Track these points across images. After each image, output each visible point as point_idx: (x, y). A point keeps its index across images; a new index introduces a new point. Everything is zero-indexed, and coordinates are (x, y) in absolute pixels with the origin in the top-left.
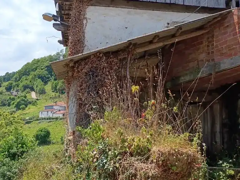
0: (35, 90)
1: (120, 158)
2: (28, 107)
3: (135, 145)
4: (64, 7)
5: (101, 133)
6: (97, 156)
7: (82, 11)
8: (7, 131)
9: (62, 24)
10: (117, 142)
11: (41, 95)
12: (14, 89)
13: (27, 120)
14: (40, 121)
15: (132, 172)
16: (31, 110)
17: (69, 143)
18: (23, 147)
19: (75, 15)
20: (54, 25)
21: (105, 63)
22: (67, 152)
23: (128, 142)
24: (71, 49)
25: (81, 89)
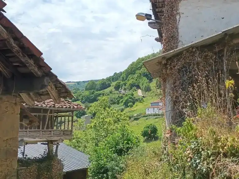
0: (141, 88)
1: (213, 158)
2: (135, 104)
3: (228, 146)
4: (158, 5)
5: (193, 132)
6: (190, 155)
7: (174, 6)
8: (114, 128)
9: (156, 22)
10: (210, 142)
11: (147, 93)
12: (122, 88)
13: (135, 116)
14: (147, 117)
15: (226, 174)
16: (138, 108)
17: (167, 140)
18: (128, 144)
19: (168, 11)
20: (149, 23)
21: (198, 57)
22: (166, 150)
23: (221, 142)
24: (165, 46)
25: (175, 87)
